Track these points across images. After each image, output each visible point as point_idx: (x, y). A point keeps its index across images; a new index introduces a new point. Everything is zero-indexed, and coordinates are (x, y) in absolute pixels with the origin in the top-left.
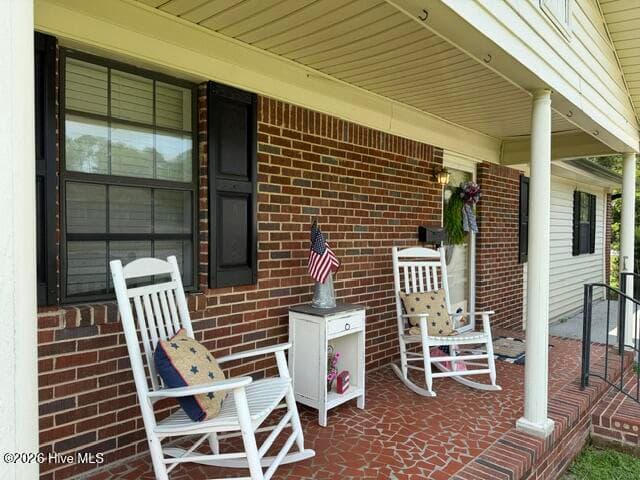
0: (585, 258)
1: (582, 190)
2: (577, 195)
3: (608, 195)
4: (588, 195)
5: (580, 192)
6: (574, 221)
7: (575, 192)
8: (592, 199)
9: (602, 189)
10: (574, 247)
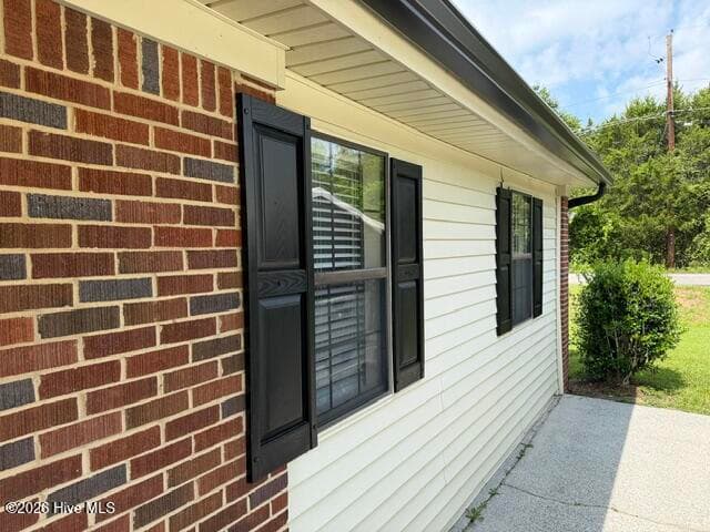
0: (525, 331)
1: (514, 187)
2: (503, 198)
3: (563, 199)
4: (528, 199)
5: (510, 192)
6: (498, 257)
7: (499, 190)
8: (536, 207)
9: (553, 187)
10: (499, 316)
